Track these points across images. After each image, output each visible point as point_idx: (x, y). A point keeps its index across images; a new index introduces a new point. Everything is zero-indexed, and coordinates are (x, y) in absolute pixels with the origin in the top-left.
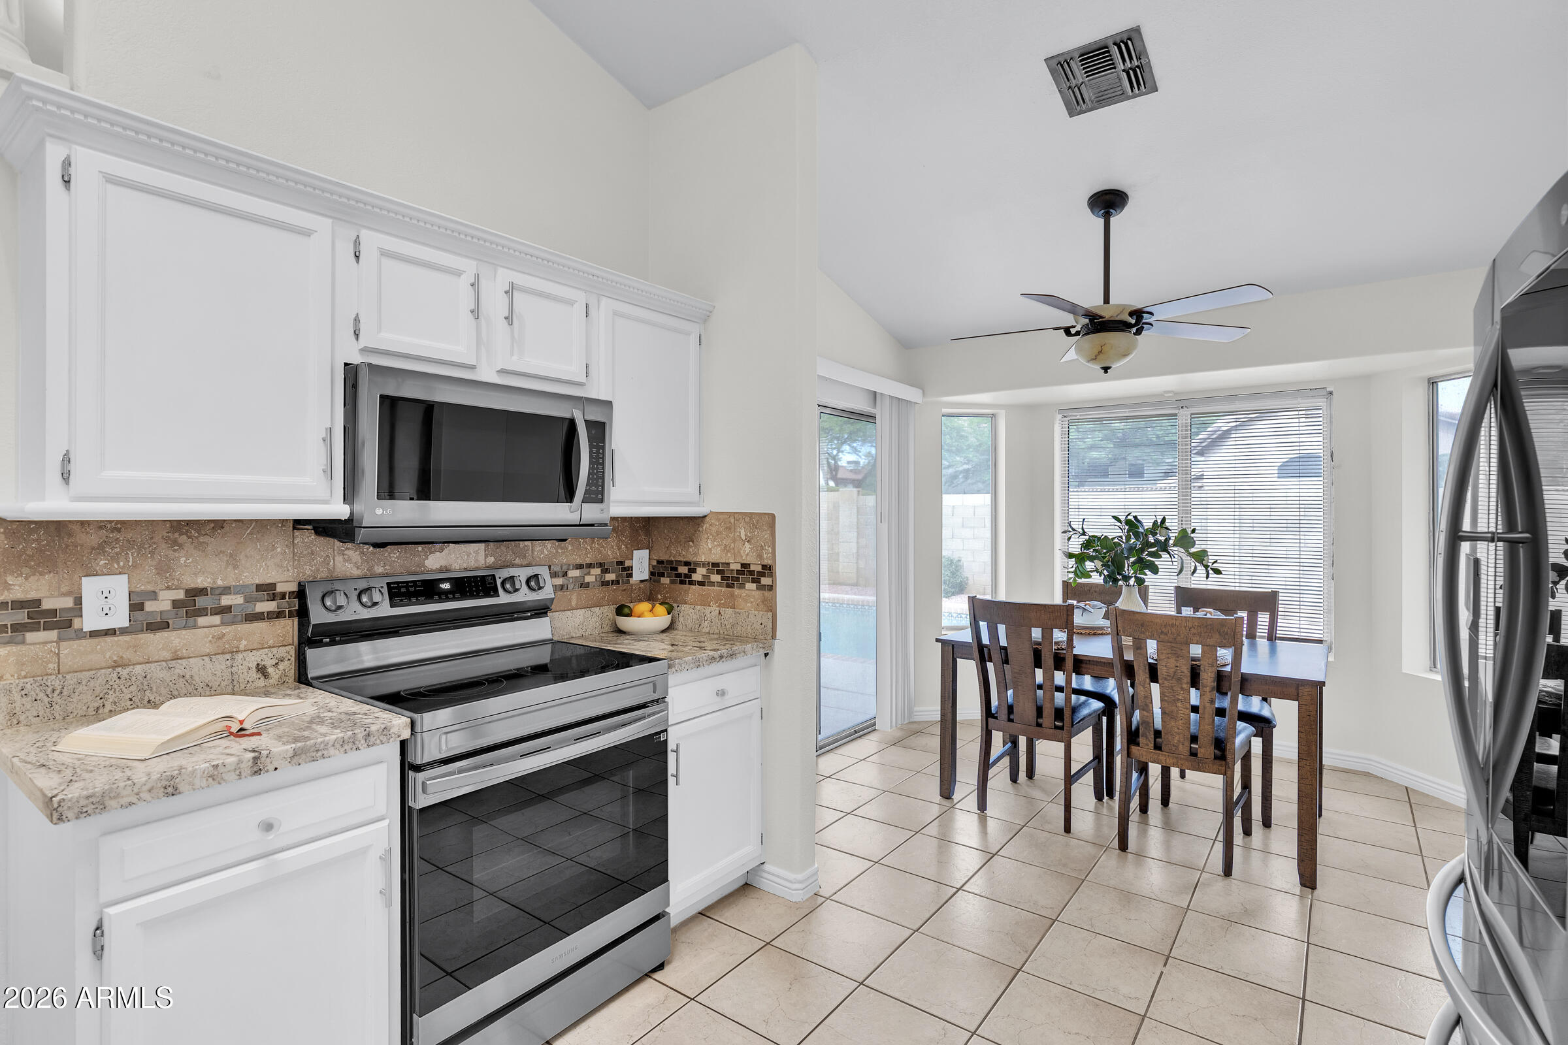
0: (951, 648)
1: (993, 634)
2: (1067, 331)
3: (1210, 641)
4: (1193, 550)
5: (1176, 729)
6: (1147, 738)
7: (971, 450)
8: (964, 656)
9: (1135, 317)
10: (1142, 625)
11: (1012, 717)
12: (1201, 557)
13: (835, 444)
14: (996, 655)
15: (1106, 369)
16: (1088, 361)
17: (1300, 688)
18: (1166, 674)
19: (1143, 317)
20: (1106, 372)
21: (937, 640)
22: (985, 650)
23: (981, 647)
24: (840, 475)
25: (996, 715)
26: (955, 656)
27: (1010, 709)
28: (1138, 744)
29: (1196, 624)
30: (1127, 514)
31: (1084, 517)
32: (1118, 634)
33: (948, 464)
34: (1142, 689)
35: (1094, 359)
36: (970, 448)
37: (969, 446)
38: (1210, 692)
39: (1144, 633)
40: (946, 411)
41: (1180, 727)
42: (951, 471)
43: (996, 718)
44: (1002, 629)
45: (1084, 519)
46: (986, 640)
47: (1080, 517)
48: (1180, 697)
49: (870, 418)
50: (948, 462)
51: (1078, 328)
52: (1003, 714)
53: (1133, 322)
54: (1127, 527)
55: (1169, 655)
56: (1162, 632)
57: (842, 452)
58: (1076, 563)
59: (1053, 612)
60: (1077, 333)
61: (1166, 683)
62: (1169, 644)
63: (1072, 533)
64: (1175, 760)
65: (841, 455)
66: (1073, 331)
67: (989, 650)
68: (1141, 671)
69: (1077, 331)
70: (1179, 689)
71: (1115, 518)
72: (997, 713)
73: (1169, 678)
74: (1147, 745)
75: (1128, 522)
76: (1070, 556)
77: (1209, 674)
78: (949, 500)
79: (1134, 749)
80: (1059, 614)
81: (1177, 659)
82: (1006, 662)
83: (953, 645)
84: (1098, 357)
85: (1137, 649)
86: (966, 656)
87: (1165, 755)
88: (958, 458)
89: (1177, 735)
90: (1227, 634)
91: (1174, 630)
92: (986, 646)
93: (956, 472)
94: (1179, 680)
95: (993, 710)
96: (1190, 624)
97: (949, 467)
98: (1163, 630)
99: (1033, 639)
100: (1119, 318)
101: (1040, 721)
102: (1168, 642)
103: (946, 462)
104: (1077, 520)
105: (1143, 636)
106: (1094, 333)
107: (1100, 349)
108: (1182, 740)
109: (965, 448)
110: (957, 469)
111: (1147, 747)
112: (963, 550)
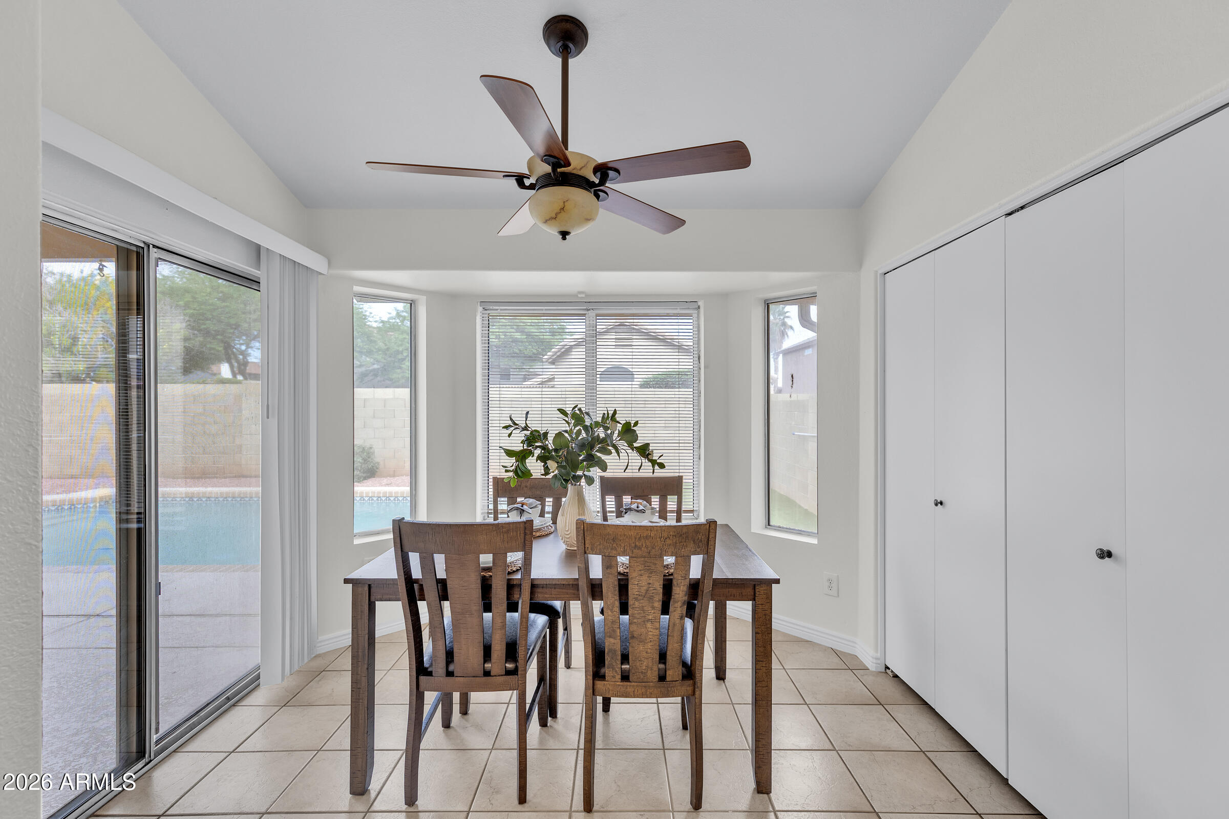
0: (366, 588)
1: (428, 564)
2: (520, 179)
3: (684, 552)
4: (635, 445)
5: (644, 654)
6: (613, 669)
7: (380, 353)
8: (385, 597)
9: (599, 174)
10: (614, 540)
11: (451, 668)
12: (644, 451)
13: (244, 340)
14: (431, 591)
15: (564, 234)
16: (546, 222)
17: (757, 587)
18: (637, 593)
19: (607, 175)
20: (564, 238)
21: (347, 581)
22: (416, 586)
23: (409, 581)
24: (249, 369)
25: (429, 670)
26: (372, 599)
27: (450, 656)
28: (603, 678)
29: (671, 533)
30: (573, 406)
31: (528, 409)
32: (585, 553)
33: (359, 363)
34: (610, 613)
35: (551, 219)
36: (379, 351)
37: (379, 350)
38: (680, 607)
39: (616, 549)
40: (358, 289)
41: (649, 651)
42: (363, 369)
43: (430, 674)
44: (440, 560)
45: (527, 413)
46: (416, 573)
47: (524, 409)
48: (650, 617)
49: (252, 282)
50: (359, 362)
51: (532, 180)
52: (439, 669)
53: (597, 181)
54: (573, 421)
55: (642, 572)
56: (636, 546)
57: (252, 347)
58: (516, 462)
59: (508, 532)
60: (532, 187)
61: (636, 603)
62: (643, 559)
63: (513, 428)
64: (643, 690)
65: (250, 351)
66: (527, 182)
67: (421, 586)
68: (610, 594)
69: (531, 184)
70: (650, 609)
71: (562, 411)
72: (431, 665)
73: (640, 597)
74: (614, 677)
75: (574, 416)
76: (510, 453)
77: (682, 588)
78: (361, 393)
79: (600, 684)
80: (515, 534)
81: (650, 575)
82: (444, 596)
83: (369, 586)
84: (559, 216)
85: (607, 569)
86: (388, 597)
87: (634, 686)
88: (368, 359)
89: (646, 661)
90: (701, 541)
91: (648, 544)
92: (417, 581)
93: (366, 370)
94: (651, 599)
95: (426, 664)
96: (665, 535)
97: (360, 366)
98: (637, 543)
99: (481, 566)
100: (581, 173)
101: (488, 665)
102: (642, 557)
103: (357, 362)
104: (520, 412)
105: (614, 552)
106: (554, 185)
107: (562, 205)
108: (650, 664)
109: (375, 350)
110: (368, 369)
111: (614, 680)
112: (374, 438)
